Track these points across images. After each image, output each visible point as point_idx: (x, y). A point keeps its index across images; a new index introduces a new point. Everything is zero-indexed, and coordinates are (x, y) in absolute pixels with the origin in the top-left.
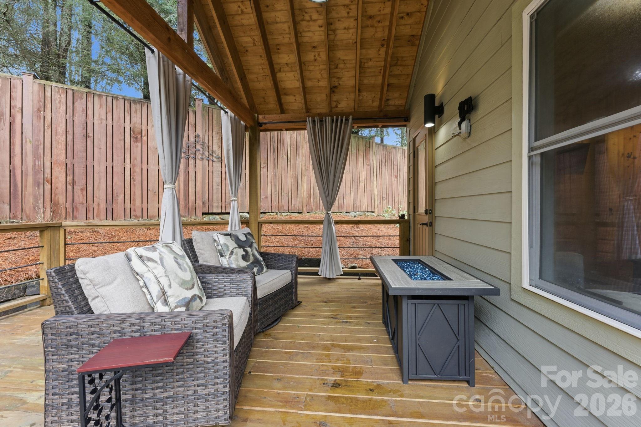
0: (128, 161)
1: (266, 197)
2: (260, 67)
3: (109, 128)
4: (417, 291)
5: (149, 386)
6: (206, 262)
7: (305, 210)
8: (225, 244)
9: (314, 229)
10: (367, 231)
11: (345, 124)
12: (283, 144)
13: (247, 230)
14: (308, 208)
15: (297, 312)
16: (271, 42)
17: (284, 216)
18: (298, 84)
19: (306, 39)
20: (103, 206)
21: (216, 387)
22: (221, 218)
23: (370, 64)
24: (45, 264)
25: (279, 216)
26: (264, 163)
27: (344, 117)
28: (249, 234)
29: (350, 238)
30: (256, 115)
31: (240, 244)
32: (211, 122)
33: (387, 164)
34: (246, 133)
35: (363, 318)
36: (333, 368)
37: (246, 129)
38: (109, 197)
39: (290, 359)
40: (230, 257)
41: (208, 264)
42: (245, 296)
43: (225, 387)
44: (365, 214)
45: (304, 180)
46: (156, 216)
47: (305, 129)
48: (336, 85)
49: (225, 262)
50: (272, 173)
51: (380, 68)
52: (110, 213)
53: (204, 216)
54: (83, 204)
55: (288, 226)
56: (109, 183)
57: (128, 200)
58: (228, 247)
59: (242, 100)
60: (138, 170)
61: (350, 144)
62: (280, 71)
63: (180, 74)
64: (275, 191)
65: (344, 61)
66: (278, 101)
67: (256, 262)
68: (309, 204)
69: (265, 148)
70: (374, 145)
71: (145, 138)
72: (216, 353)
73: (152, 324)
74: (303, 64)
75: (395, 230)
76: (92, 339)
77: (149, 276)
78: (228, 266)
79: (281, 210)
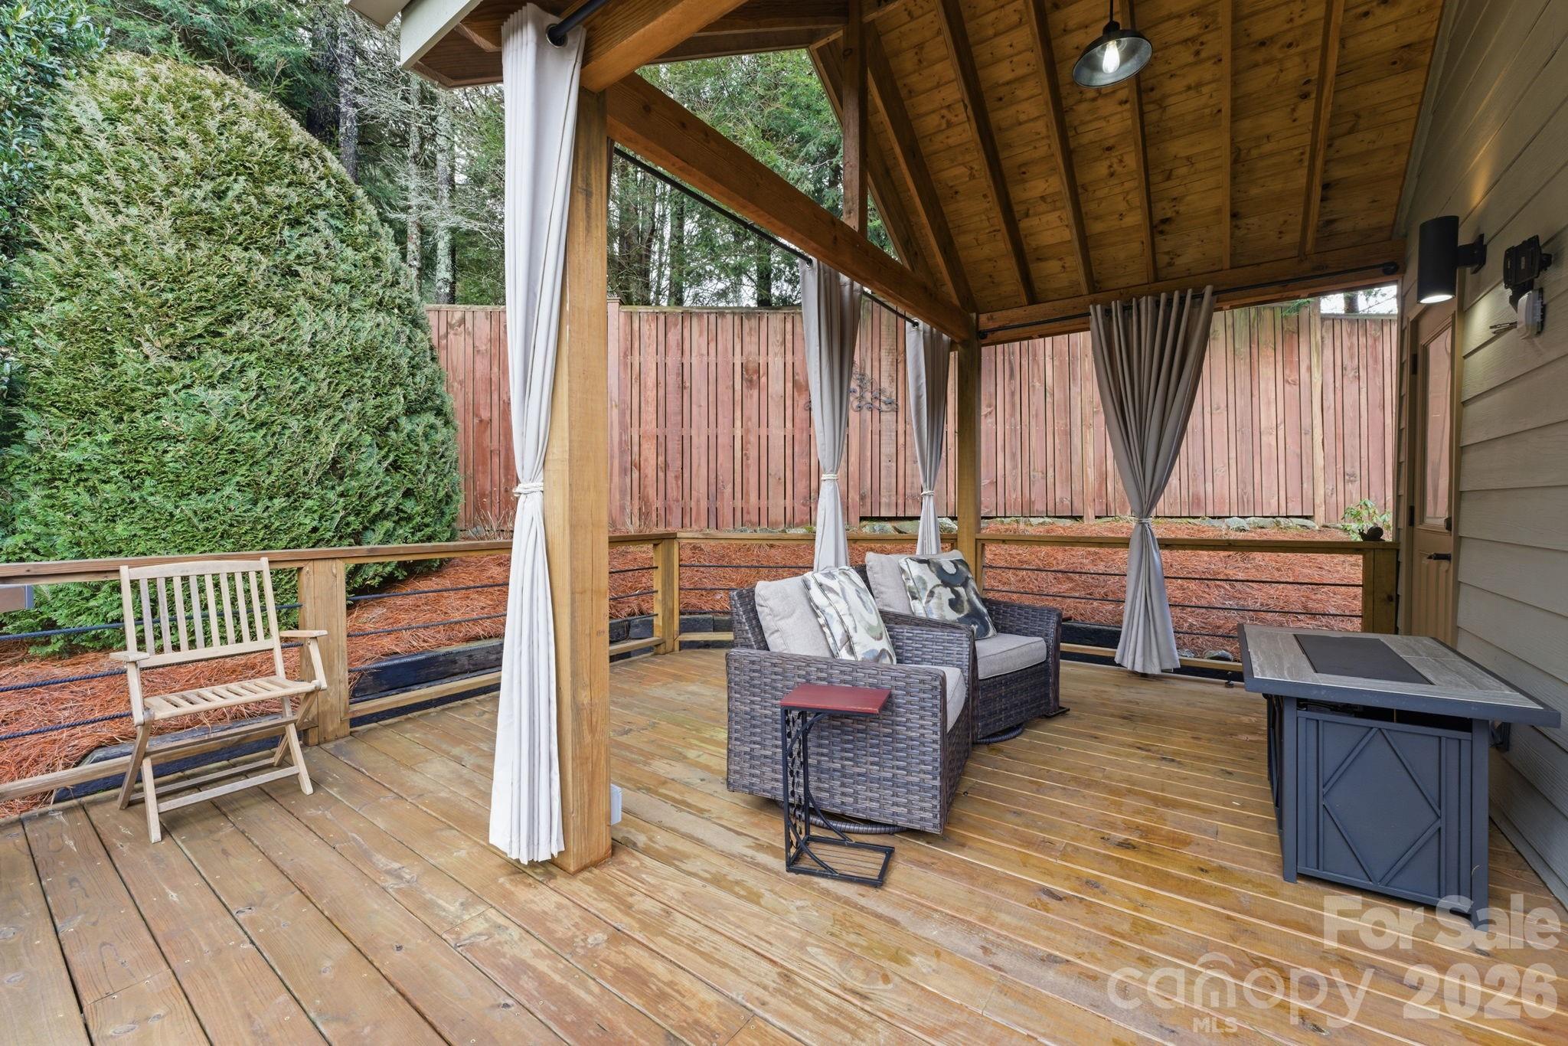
0: (738, 423)
1: (991, 483)
2: (984, 217)
3: (712, 368)
4: (1315, 692)
5: (837, 755)
6: (889, 606)
7: (1090, 513)
8: (920, 578)
9: (1113, 560)
10: (1278, 570)
11: (1192, 306)
12: (1035, 355)
13: (957, 555)
14: (1098, 508)
15: (1059, 724)
16: (1006, 164)
17: (1035, 527)
18: (1068, 234)
19: (1085, 140)
20: (704, 504)
21: (922, 776)
22: (895, 528)
23: (1267, 148)
24: (660, 592)
25: (1022, 526)
26: (989, 406)
27: (1190, 291)
28: (961, 561)
29: (1217, 586)
30: (974, 315)
31: (947, 580)
32: (876, 330)
33: (1363, 373)
34: (952, 354)
35: (1216, 762)
36: (1124, 822)
37: (952, 346)
38: (713, 488)
39: (1038, 791)
40: (928, 602)
41: (891, 610)
42: (958, 666)
43: (934, 778)
44: (1278, 524)
45: (1089, 437)
46: (780, 523)
47: (1088, 329)
48: (1169, 215)
49: (919, 608)
50: (1007, 427)
51: (1301, 151)
52: (714, 517)
53: (864, 523)
54: (678, 501)
55: (1044, 550)
56: (712, 465)
57: (738, 495)
58: (924, 583)
59: (944, 289)
60: (753, 439)
61: (1207, 354)
62: (1027, 215)
63: (845, 285)
64: (1015, 467)
65: (1188, 158)
66: (1022, 279)
67: (974, 615)
68: (1101, 497)
69: (990, 371)
70: (1316, 322)
71: (763, 380)
72: (922, 727)
73: (842, 672)
74: (1080, 190)
75: (1352, 568)
76: (774, 680)
77: (830, 610)
78: (924, 616)
79: (1027, 511)
